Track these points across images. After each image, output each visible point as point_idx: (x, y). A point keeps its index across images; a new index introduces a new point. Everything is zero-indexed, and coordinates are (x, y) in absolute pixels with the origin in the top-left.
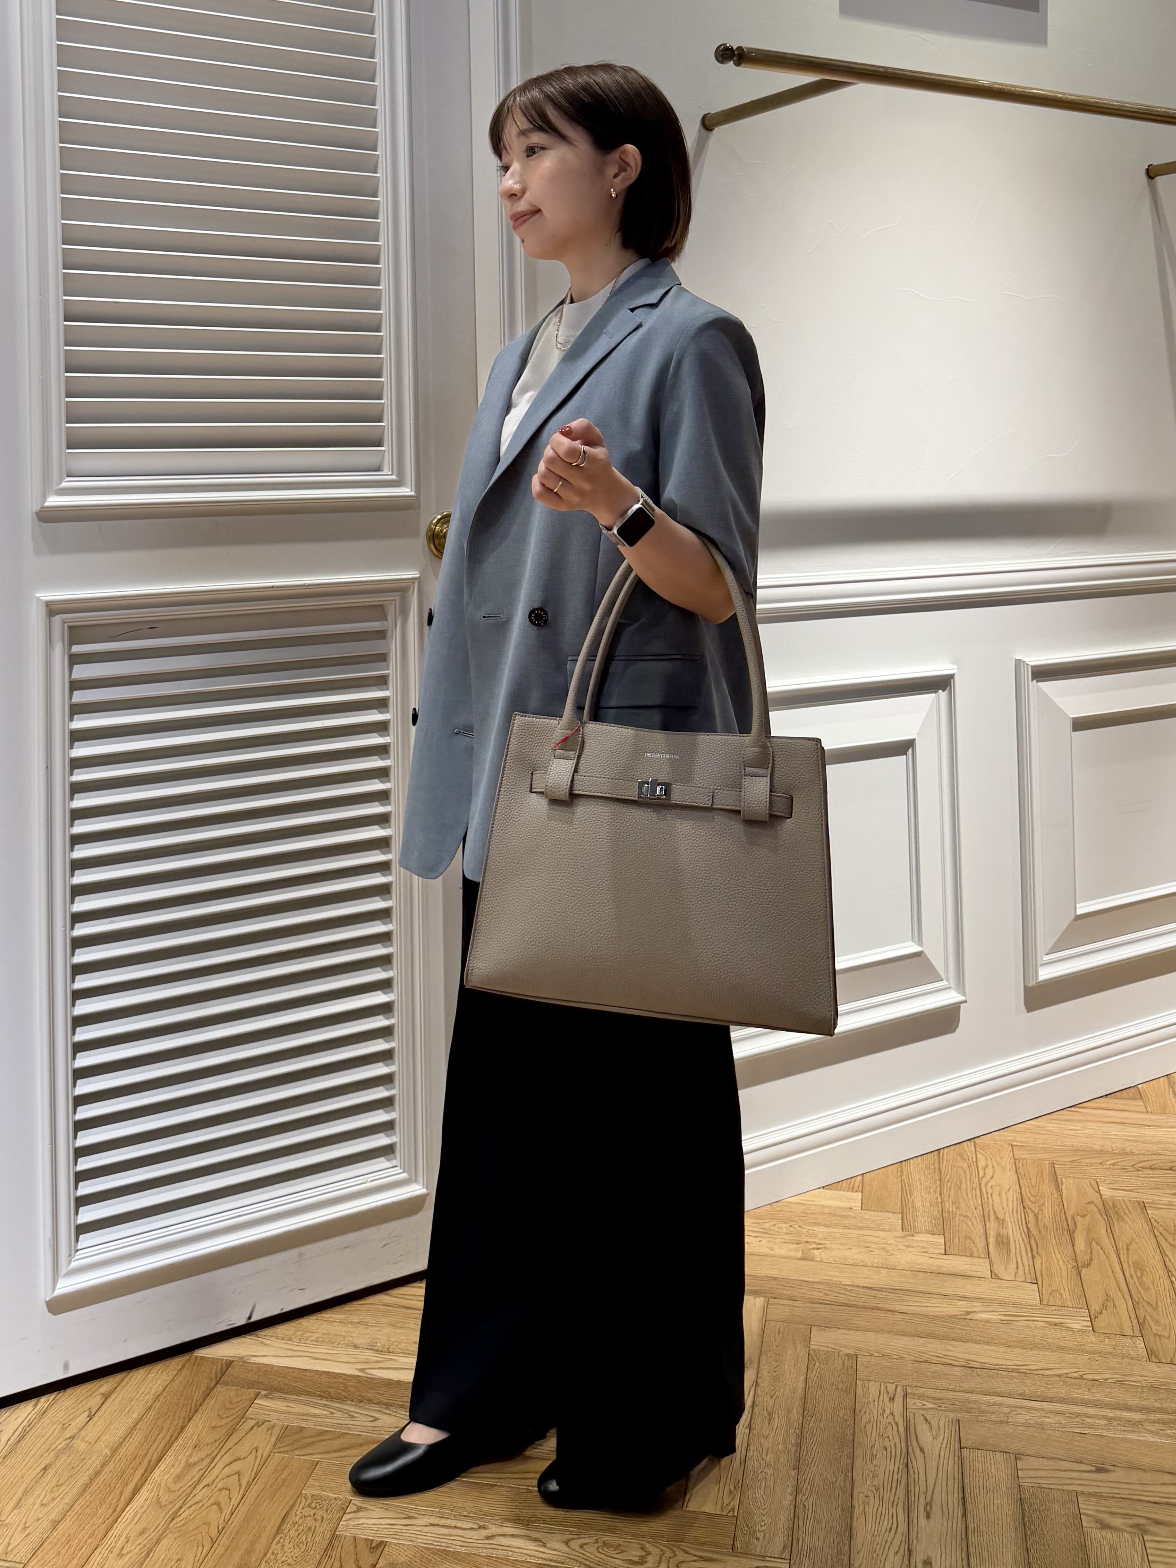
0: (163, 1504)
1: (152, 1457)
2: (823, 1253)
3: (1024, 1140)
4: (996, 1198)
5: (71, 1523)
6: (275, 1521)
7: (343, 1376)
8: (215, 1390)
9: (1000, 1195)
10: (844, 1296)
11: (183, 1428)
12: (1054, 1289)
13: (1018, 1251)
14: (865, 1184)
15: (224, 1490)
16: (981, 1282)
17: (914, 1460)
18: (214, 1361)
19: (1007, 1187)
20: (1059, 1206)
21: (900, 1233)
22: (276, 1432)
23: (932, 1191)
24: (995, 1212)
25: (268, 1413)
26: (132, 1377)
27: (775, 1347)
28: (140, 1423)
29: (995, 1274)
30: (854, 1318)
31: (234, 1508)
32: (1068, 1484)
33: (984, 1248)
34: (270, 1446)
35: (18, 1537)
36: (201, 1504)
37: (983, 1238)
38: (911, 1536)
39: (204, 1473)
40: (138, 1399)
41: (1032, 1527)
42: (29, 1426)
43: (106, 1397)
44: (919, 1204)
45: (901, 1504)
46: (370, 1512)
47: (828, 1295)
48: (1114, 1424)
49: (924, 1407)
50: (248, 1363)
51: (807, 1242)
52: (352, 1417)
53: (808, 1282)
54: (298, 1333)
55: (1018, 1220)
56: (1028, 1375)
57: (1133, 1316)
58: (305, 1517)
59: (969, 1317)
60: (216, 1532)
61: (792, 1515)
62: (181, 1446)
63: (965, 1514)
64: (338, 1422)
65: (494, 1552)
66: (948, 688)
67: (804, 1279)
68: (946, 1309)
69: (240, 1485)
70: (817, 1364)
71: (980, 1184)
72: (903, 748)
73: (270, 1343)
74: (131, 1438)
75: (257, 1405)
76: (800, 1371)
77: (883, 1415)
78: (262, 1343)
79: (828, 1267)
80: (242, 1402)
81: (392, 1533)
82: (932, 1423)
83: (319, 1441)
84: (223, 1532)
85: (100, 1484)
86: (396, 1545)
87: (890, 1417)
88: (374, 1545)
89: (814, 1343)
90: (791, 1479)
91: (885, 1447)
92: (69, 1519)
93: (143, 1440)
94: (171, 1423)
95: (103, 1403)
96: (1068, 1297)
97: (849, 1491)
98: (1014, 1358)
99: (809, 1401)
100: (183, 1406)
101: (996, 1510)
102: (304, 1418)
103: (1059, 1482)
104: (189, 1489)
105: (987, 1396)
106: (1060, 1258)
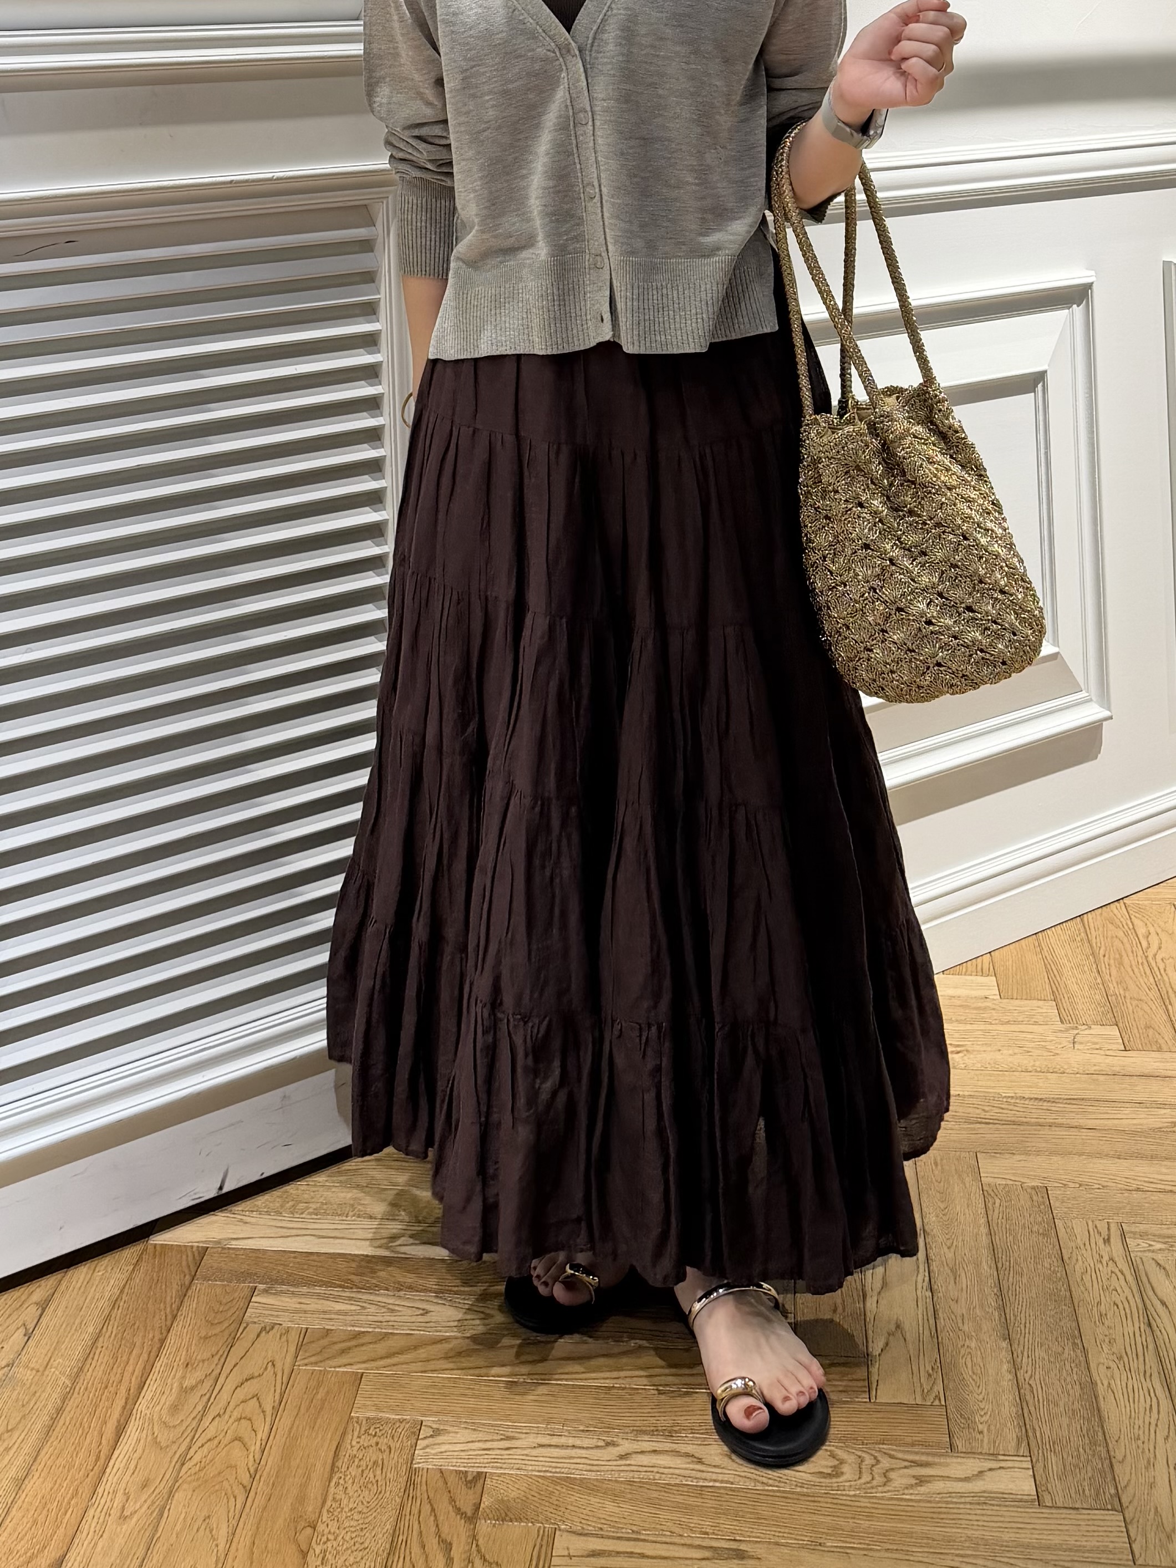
0: (163, 1444)
1: (130, 1383)
2: (965, 1058)
4: (1171, 973)
5: (41, 1480)
6: (325, 1454)
8: (194, 1286)
10: (1009, 1112)
11: (162, 1341)
14: (997, 965)
15: (243, 1421)
17: (1156, 1316)
18: (180, 1249)
21: (1060, 1026)
22: (294, 1337)
23: (1086, 968)
25: (276, 1313)
26: (74, 1276)
27: (936, 1184)
28: (101, 1339)
30: (1029, 1140)
31: (264, 1444)
34: (289, 1359)
36: (216, 1441)
37: (1169, 1027)
39: (209, 1400)
40: (88, 1307)
43: (43, 1306)
44: (1073, 987)
45: (1155, 1375)
46: (451, 1435)
47: (987, 1112)
49: (1151, 1248)
50: (229, 1248)
52: (393, 1311)
54: (287, 1204)
58: (365, 1448)
60: (247, 1477)
61: (1018, 1400)
62: (166, 1365)
64: (376, 1319)
65: (636, 1475)
68: (1145, 1121)
69: (263, 1412)
70: (998, 1201)
71: (1145, 957)
73: (253, 1220)
74: (93, 1359)
75: (256, 1304)
76: (977, 1211)
77: (1101, 1262)
78: (241, 1220)
79: (977, 1075)
80: (235, 1302)
81: (489, 1460)
82: (1167, 1268)
83: (356, 1346)
84: (258, 1477)
85: (67, 1423)
86: (500, 1475)
87: (1110, 1263)
88: (470, 1478)
89: (986, 1175)
90: (1004, 1353)
91: (1115, 1303)
92: (37, 1475)
93: (111, 1361)
94: (143, 1338)
95: (40, 1316)
97: (1083, 1363)
99: (1000, 1250)
100: (155, 1312)
102: (326, 1317)
104: (195, 1421)
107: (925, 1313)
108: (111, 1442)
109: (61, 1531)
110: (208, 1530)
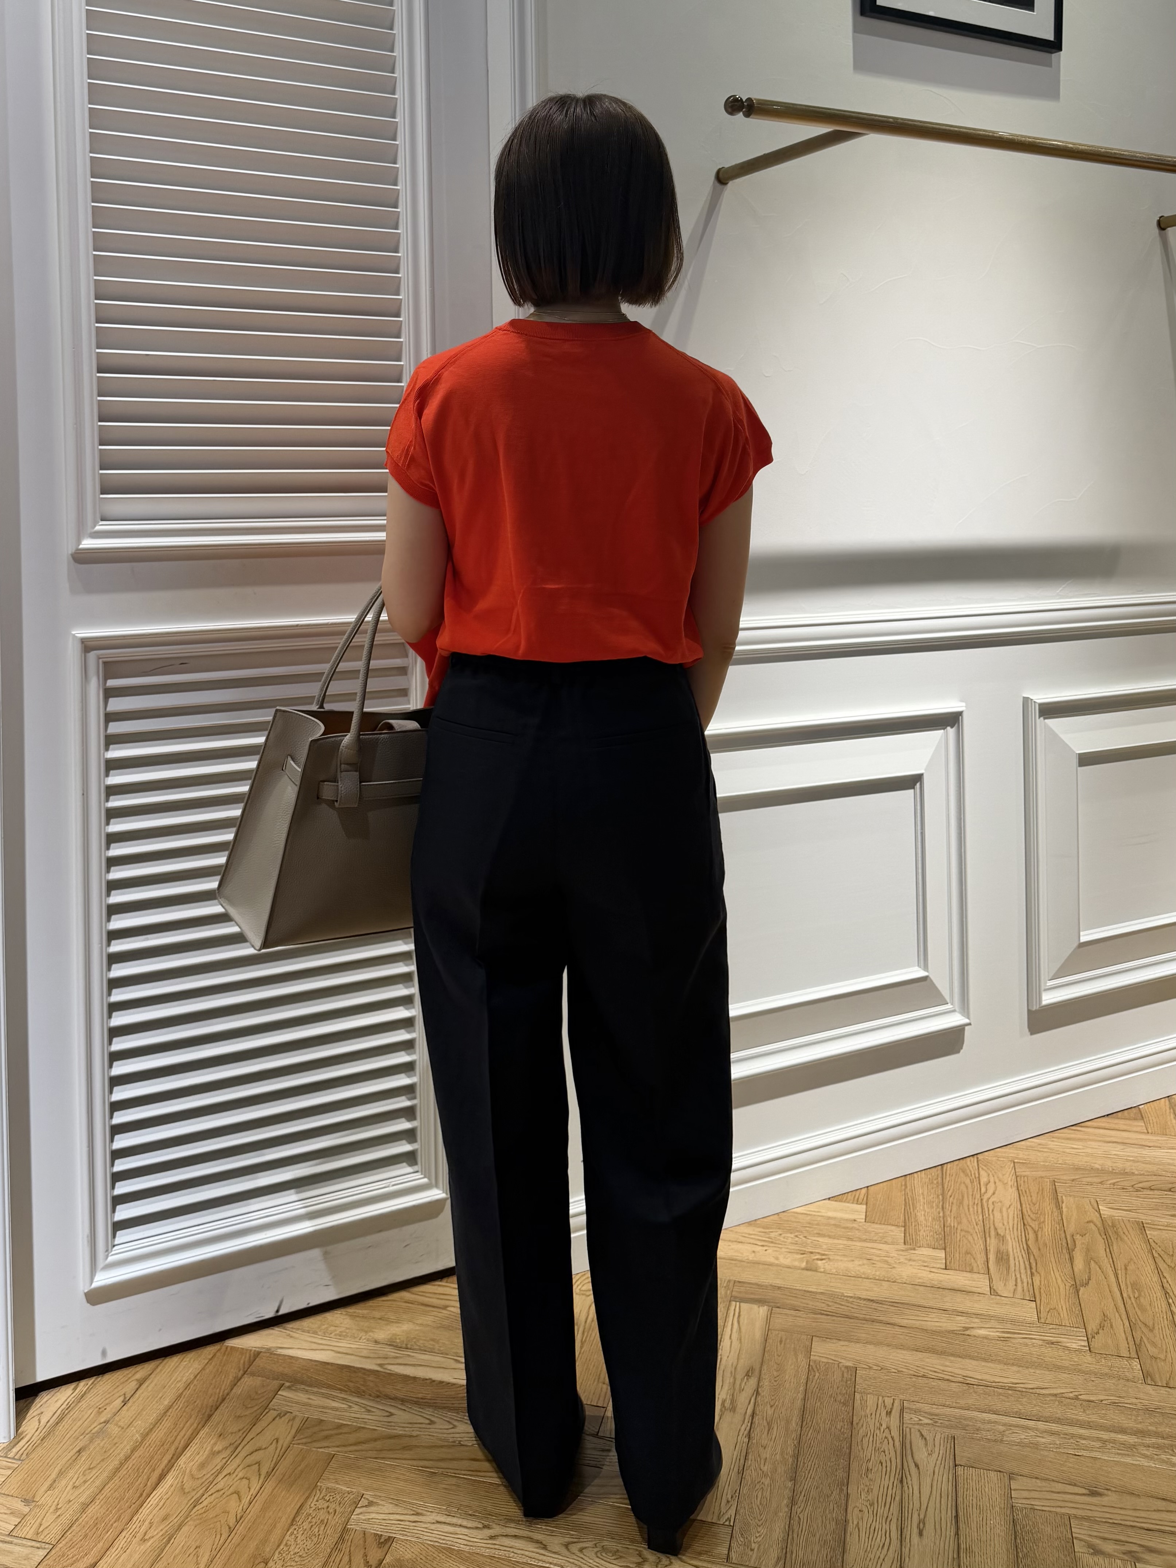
0: (186, 1491)
1: (179, 1444)
2: (826, 1264)
3: (1026, 1157)
4: (998, 1215)
5: (99, 1506)
6: (291, 1511)
7: (363, 1371)
8: (242, 1380)
9: (1001, 1211)
10: (846, 1308)
11: (210, 1416)
12: (1052, 1307)
13: (1017, 1268)
14: (869, 1196)
15: (244, 1480)
16: (980, 1298)
17: (908, 1476)
18: (242, 1351)
19: (1007, 1204)
20: (1059, 1224)
21: (903, 1247)
22: (297, 1423)
23: (935, 1205)
24: (996, 1229)
25: (290, 1404)
26: (165, 1364)
27: (776, 1357)
28: (170, 1410)
29: (994, 1290)
30: (855, 1330)
31: (252, 1498)
32: (1061, 1507)
33: (984, 1264)
34: (289, 1438)
35: (50, 1518)
36: (222, 1493)
37: (983, 1255)
38: (903, 1555)
39: (227, 1462)
40: (169, 1387)
41: (1025, 1550)
42: (67, 1409)
43: (141, 1383)
44: (921, 1218)
45: (894, 1520)
46: (380, 1507)
47: (829, 1306)
48: (1109, 1447)
49: (920, 1422)
50: (275, 1354)
51: (812, 1253)
52: (369, 1411)
53: (811, 1292)
54: (323, 1327)
55: (1018, 1237)
56: (1024, 1394)
57: (1130, 1338)
58: (319, 1509)
59: (967, 1332)
60: (235, 1520)
61: (787, 1527)
62: (207, 1434)
63: (957, 1536)
64: (356, 1416)
65: (497, 1552)
66: (956, 725)
67: (807, 1289)
68: (945, 1325)
69: (260, 1475)
70: (817, 1375)
71: (982, 1200)
72: (912, 782)
73: (297, 1335)
74: (161, 1424)
75: (280, 1397)
76: (800, 1381)
77: (880, 1429)
78: (289, 1335)
79: (830, 1278)
80: (267, 1392)
81: (399, 1529)
82: (928, 1438)
83: (337, 1434)
84: (241, 1521)
85: (129, 1468)
86: (403, 1541)
87: (887, 1431)
88: (382, 1540)
89: (814, 1354)
90: (788, 1490)
91: (880, 1461)
92: (98, 1502)
93: (172, 1427)
94: (199, 1411)
95: (137, 1389)
96: (1066, 1315)
97: (843, 1505)
98: (1011, 1376)
99: (808, 1412)
100: (212, 1395)
101: (988, 1530)
102: (323, 1410)
103: (1052, 1504)
104: (212, 1477)
105: (983, 1414)
106: (1058, 1276)
107: (739, 1454)
108: (153, 1484)
109: (100, 1545)
110: (196, 1556)
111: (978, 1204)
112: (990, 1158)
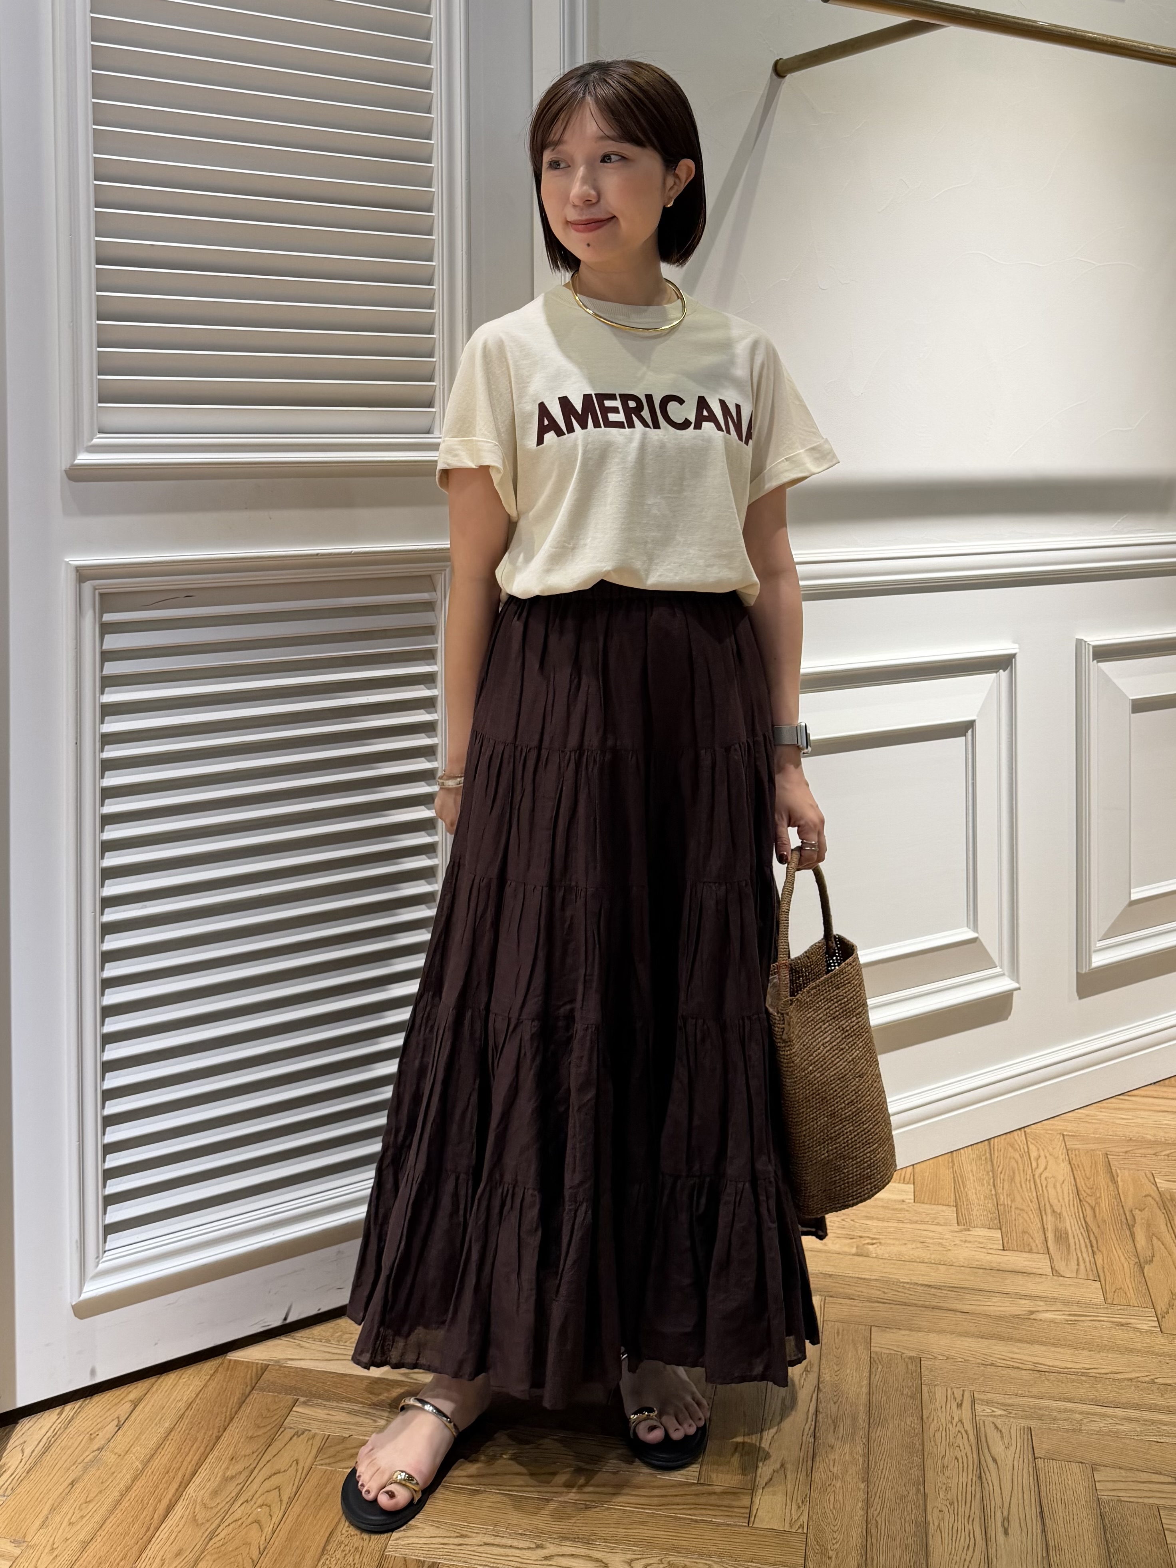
0: (200, 1522)
1: (186, 1470)
2: (878, 1249)
3: (1076, 1129)
4: (1052, 1191)
5: (102, 1544)
6: (320, 1539)
7: (386, 1382)
8: (251, 1396)
9: (1055, 1187)
10: (903, 1295)
11: (218, 1438)
12: (1118, 1287)
13: (1078, 1246)
14: (916, 1176)
15: (264, 1507)
16: (1043, 1280)
17: (986, 1471)
18: (248, 1365)
19: (1061, 1178)
20: (1116, 1199)
21: (956, 1228)
22: (317, 1442)
23: (985, 1182)
24: (1051, 1206)
25: (307, 1421)
26: (162, 1382)
27: (835, 1350)
28: (173, 1433)
29: (1056, 1271)
30: (915, 1318)
31: (275, 1527)
32: (1149, 1497)
33: (1043, 1243)
34: (310, 1459)
36: (240, 1522)
37: (1041, 1233)
38: (990, 1555)
39: (243, 1487)
40: (169, 1407)
41: (1115, 1544)
42: (53, 1437)
43: (136, 1404)
44: (972, 1197)
45: (977, 1520)
46: (420, 1530)
47: (885, 1293)
49: (993, 1414)
50: (285, 1367)
51: (861, 1237)
53: (864, 1279)
54: (336, 1335)
55: (1075, 1214)
56: (1098, 1379)
58: (352, 1536)
59: (1032, 1317)
60: (258, 1553)
61: (864, 1532)
62: (216, 1458)
63: (1044, 1531)
67: (860, 1276)
68: (1008, 1309)
69: (281, 1501)
70: (880, 1367)
73: (308, 1345)
74: (163, 1448)
75: (295, 1413)
76: (862, 1375)
77: (951, 1422)
78: (299, 1345)
79: (884, 1263)
80: (280, 1409)
81: (447, 1553)
82: (1003, 1431)
84: (265, 1553)
85: (132, 1500)
87: (959, 1424)
89: (875, 1345)
90: (861, 1493)
91: (956, 1458)
92: (99, 1539)
93: (176, 1451)
94: (205, 1433)
95: (132, 1411)
96: (1133, 1296)
97: (921, 1505)
98: (1084, 1361)
99: (874, 1407)
100: (218, 1414)
101: (1076, 1525)
102: (347, 1427)
103: (1139, 1495)
104: (227, 1506)
105: (1058, 1402)
106: (1121, 1254)
107: (805, 1456)
108: (162, 1516)
111: (1030, 1180)
112: (1038, 1131)
